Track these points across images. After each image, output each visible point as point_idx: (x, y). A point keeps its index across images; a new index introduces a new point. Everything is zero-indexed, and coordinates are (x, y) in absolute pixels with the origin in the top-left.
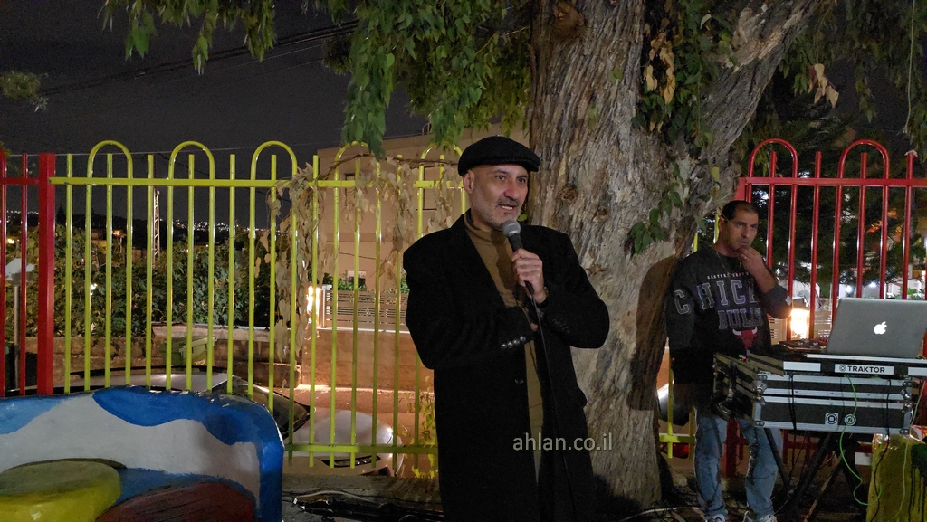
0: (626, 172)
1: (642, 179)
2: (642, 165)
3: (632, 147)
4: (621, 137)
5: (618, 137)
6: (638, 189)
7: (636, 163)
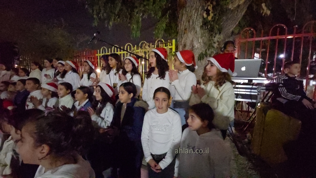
0: (198, 40)
1: (203, 41)
2: (203, 38)
3: (200, 33)
4: (197, 31)
5: (196, 31)
6: (202, 44)
7: (201, 37)
